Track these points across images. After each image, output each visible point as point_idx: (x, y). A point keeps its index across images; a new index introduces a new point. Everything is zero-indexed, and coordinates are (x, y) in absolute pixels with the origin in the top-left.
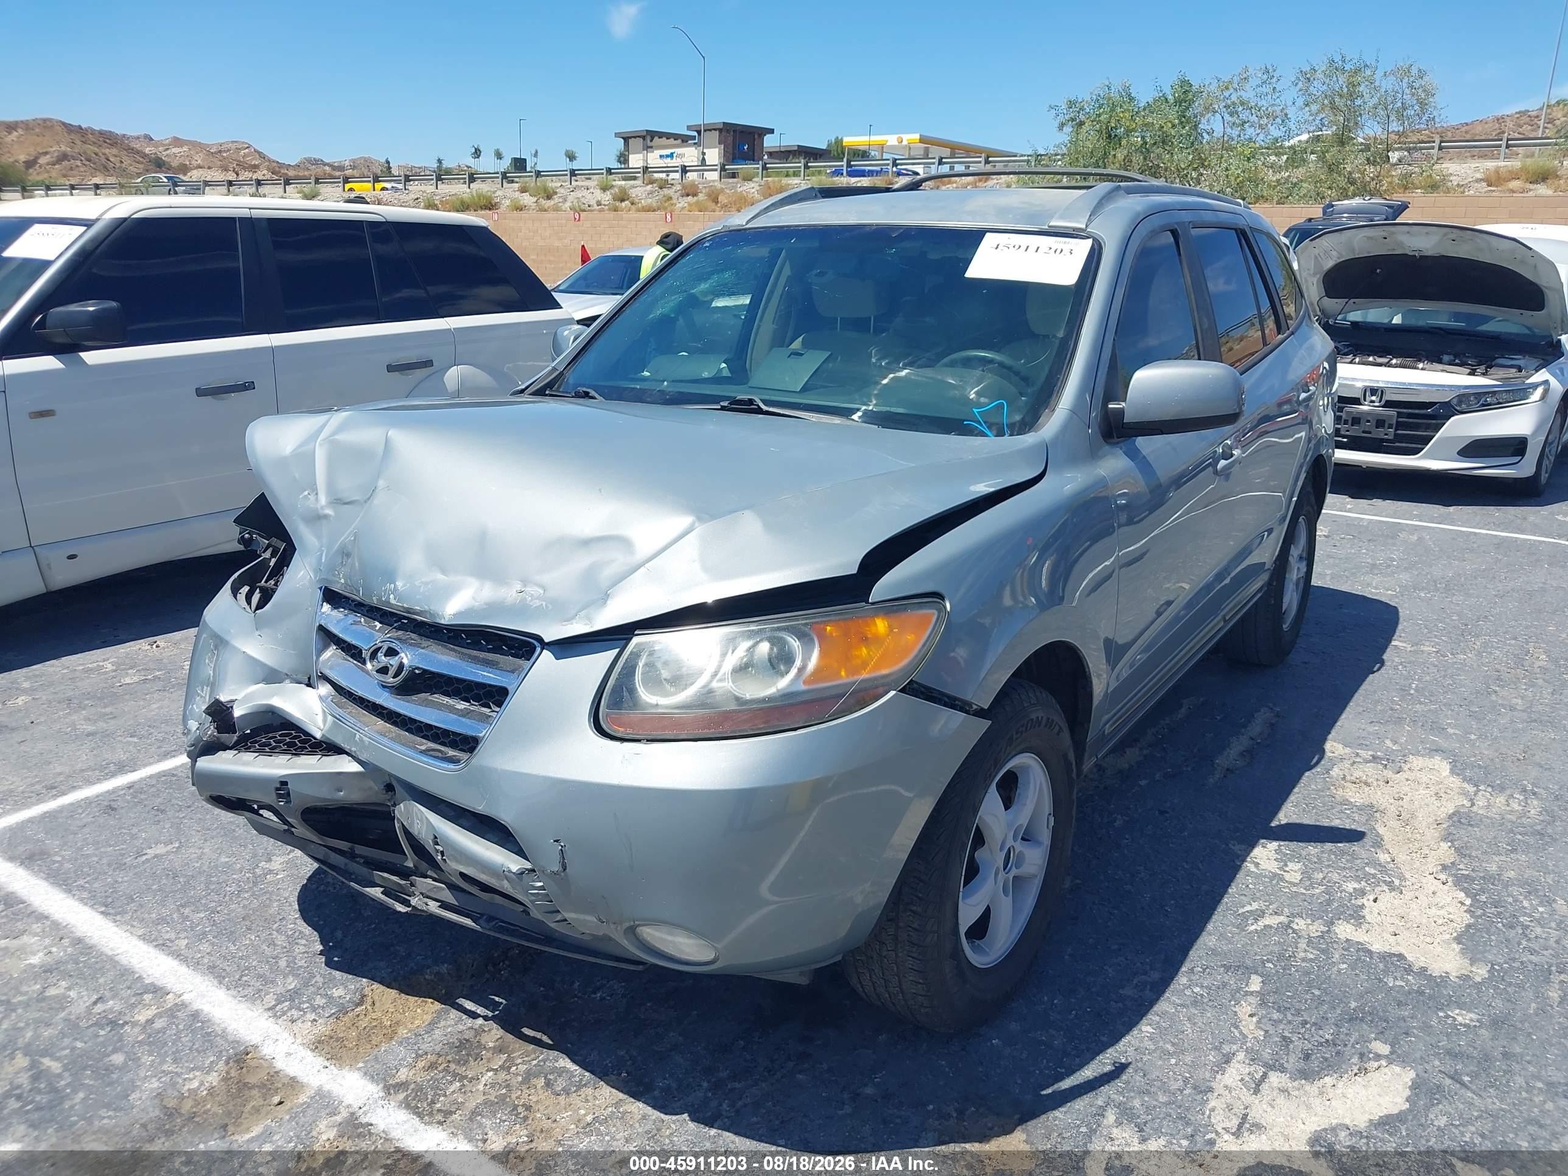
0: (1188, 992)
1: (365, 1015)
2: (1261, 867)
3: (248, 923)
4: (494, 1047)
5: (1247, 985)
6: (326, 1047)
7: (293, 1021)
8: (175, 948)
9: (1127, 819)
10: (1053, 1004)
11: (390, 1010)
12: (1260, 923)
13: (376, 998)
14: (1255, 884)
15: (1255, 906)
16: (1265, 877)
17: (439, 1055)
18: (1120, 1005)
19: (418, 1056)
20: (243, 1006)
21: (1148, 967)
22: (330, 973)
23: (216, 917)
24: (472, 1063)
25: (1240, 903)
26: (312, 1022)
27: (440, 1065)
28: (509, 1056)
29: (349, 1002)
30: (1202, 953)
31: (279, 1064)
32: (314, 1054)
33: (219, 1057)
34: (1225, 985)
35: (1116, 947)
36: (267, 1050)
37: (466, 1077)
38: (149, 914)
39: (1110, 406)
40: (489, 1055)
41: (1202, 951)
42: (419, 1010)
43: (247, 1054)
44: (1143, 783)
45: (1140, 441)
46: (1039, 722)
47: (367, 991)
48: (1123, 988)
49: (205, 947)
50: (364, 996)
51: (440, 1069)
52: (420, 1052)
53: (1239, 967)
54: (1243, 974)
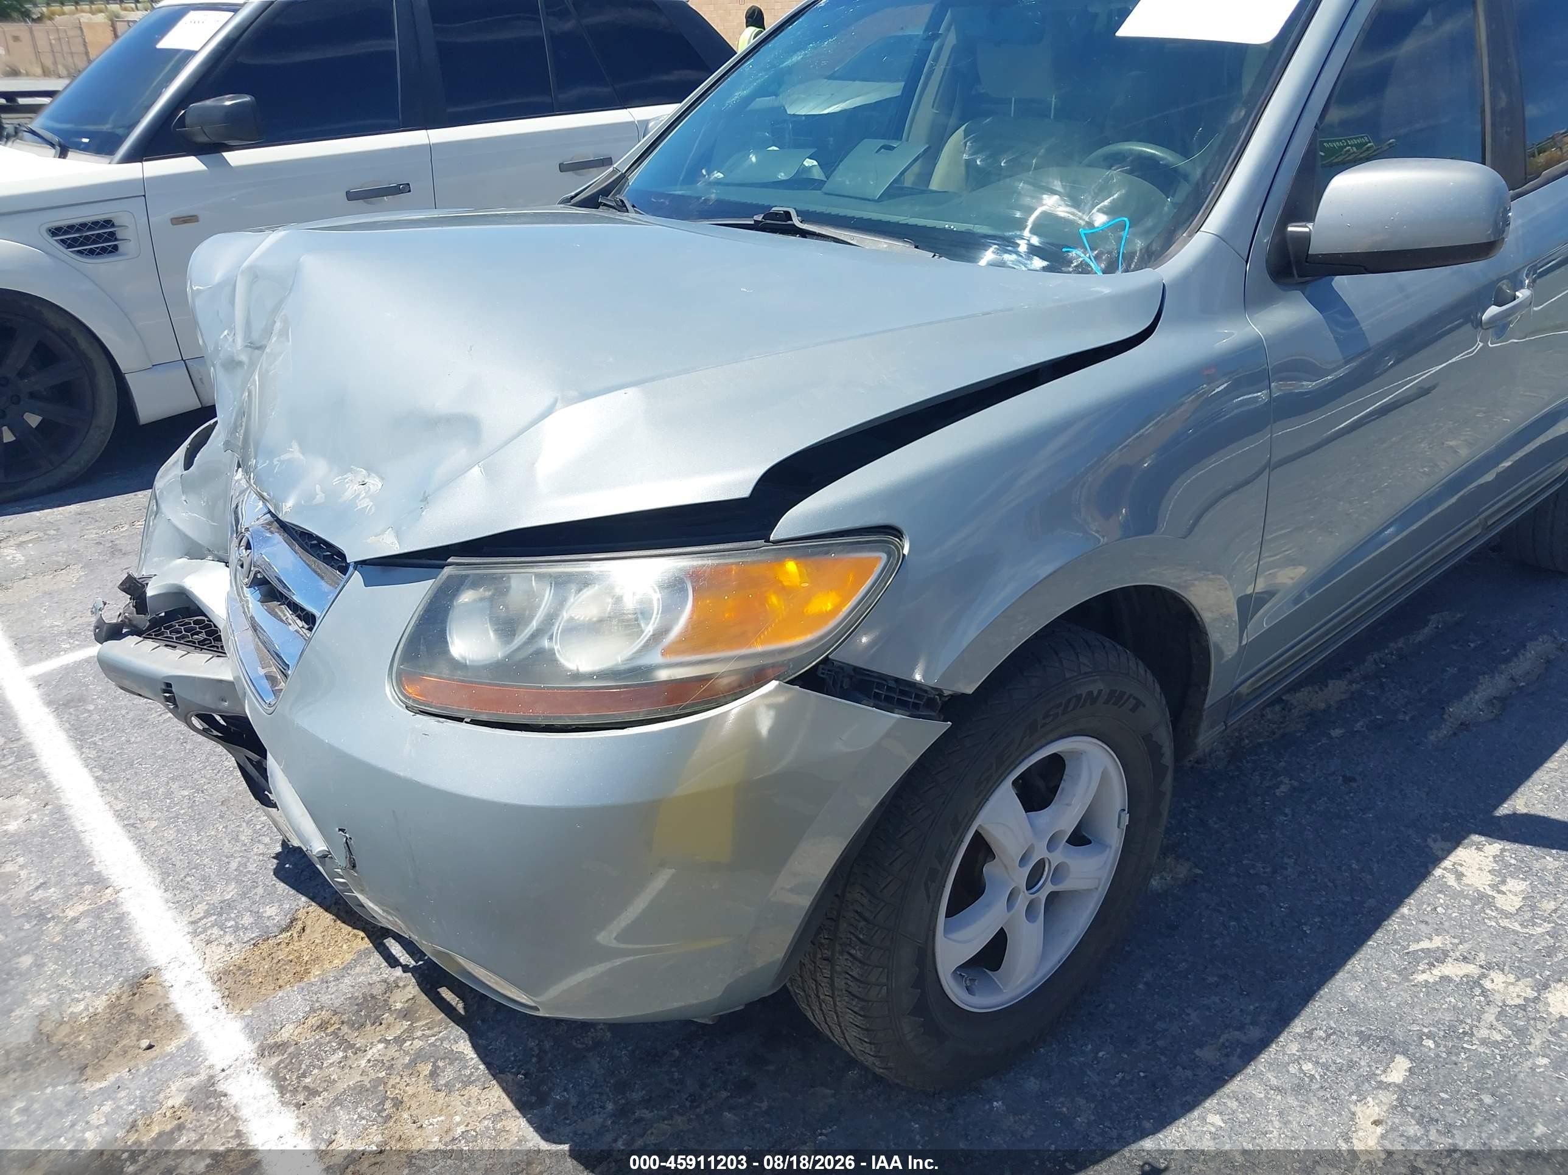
0: (1293, 1069)
1: (288, 944)
2: (1465, 880)
3: (224, 808)
4: (400, 1011)
5: (1384, 1071)
6: (230, 980)
7: (208, 942)
8: (141, 831)
9: (1296, 784)
10: (1096, 1058)
11: (317, 941)
12: (1436, 972)
13: (309, 923)
14: (1447, 908)
15: (1437, 942)
16: (1466, 897)
17: (335, 1013)
18: (1189, 1073)
19: (313, 1010)
20: (170, 914)
21: (1248, 1019)
22: (275, 885)
23: (199, 798)
24: (368, 1027)
25: (1416, 934)
26: (226, 946)
27: (332, 1025)
28: (411, 1025)
29: (275, 925)
30: (1334, 1008)
31: (174, 996)
32: (214, 987)
33: (116, 977)
34: (1352, 1065)
35: (1213, 979)
36: (168, 976)
37: (352, 1046)
38: (138, 785)
39: (1290, 229)
40: (391, 1019)
41: (1333, 1004)
42: (345, 946)
43: (147, 977)
44: (1336, 732)
45: (1342, 283)
46: (1092, 699)
47: (301, 914)
48: (1201, 1047)
49: (170, 834)
50: (294, 920)
51: (329, 1031)
52: (317, 1004)
53: (1382, 1039)
54: (1385, 1051)
